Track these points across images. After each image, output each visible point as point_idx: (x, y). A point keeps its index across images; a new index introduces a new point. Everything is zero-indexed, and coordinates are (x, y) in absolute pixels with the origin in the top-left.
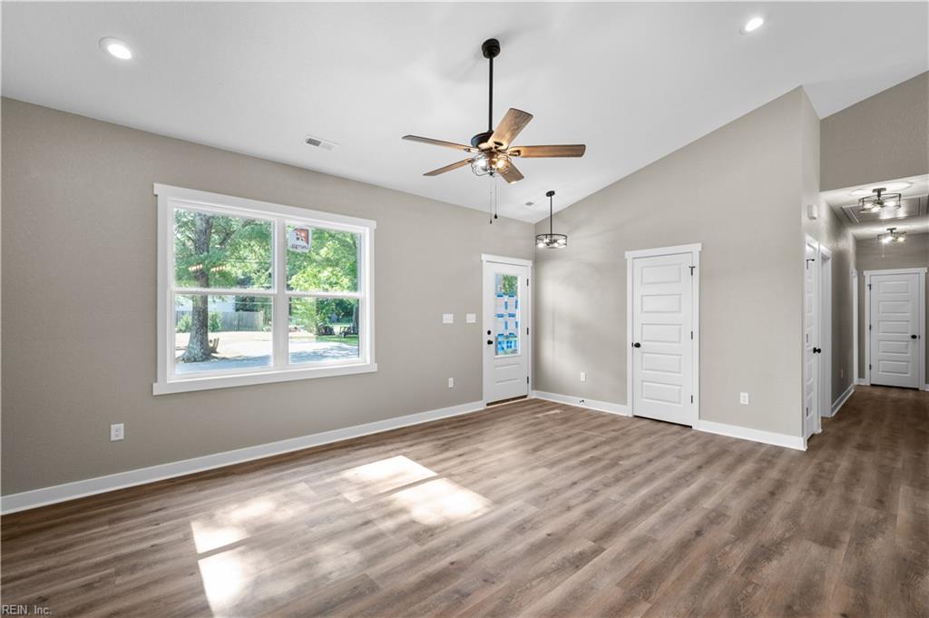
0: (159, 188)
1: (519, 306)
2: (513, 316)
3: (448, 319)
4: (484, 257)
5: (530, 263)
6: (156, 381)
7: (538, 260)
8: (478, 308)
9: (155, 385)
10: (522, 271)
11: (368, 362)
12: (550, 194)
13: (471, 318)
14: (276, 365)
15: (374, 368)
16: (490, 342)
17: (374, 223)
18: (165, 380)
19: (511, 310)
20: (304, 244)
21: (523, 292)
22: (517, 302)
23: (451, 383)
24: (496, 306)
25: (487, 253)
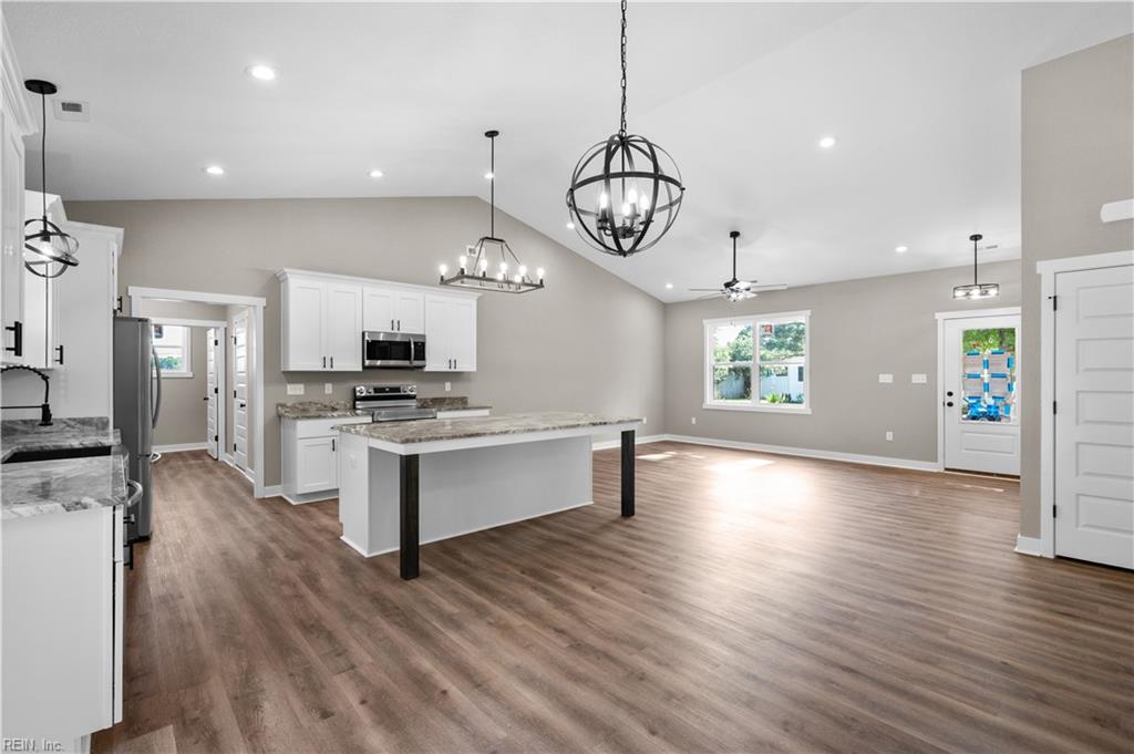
2: (1002, 376)
3: (886, 378)
4: (939, 316)
6: (704, 402)
8: (930, 367)
9: (703, 404)
11: (805, 407)
12: (976, 238)
13: (919, 379)
15: (809, 412)
16: (950, 404)
17: (809, 313)
19: (993, 369)
22: (1010, 361)
23: (889, 436)
24: (965, 366)
25: (941, 311)
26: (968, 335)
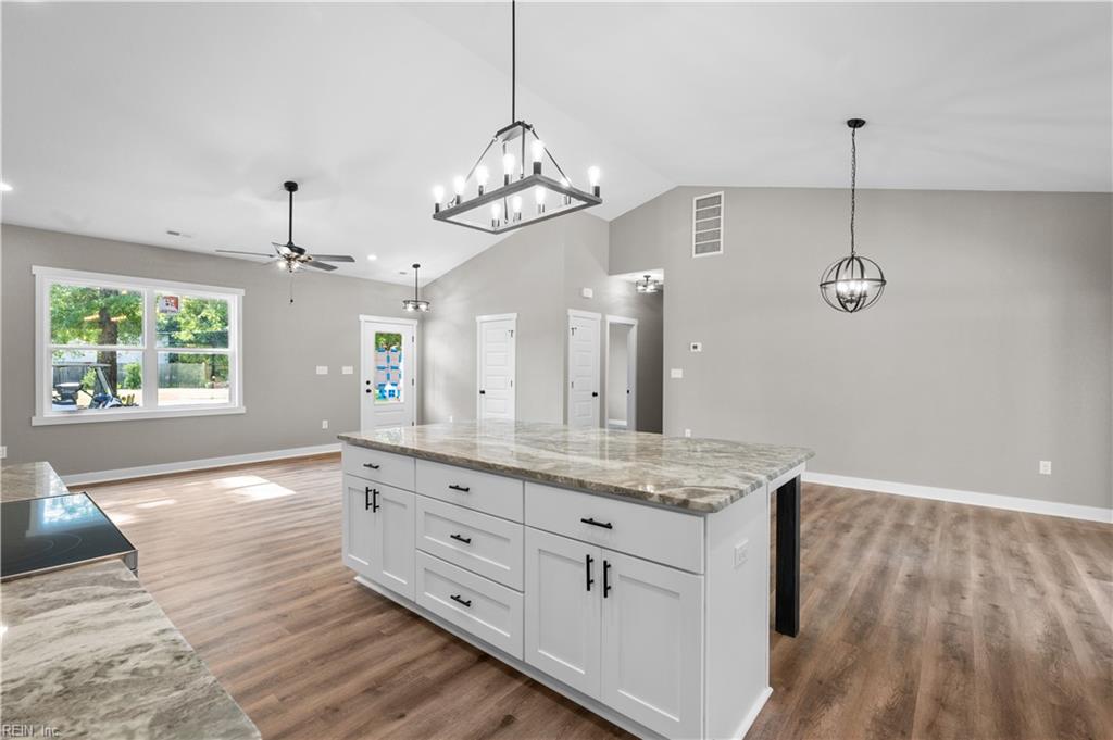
0: (36, 269)
1: (403, 360)
2: (397, 368)
3: (322, 370)
4: (362, 318)
5: (416, 322)
6: (34, 415)
7: (423, 321)
8: (355, 361)
9: (33, 418)
10: (407, 330)
11: (237, 405)
12: (416, 266)
13: (348, 370)
14: (145, 406)
15: (243, 410)
16: (368, 391)
17: (242, 292)
18: (42, 414)
19: (392, 363)
20: (174, 308)
21: (408, 348)
22: (400, 357)
23: (325, 425)
24: (376, 360)
25: (366, 314)
26: (379, 335)
